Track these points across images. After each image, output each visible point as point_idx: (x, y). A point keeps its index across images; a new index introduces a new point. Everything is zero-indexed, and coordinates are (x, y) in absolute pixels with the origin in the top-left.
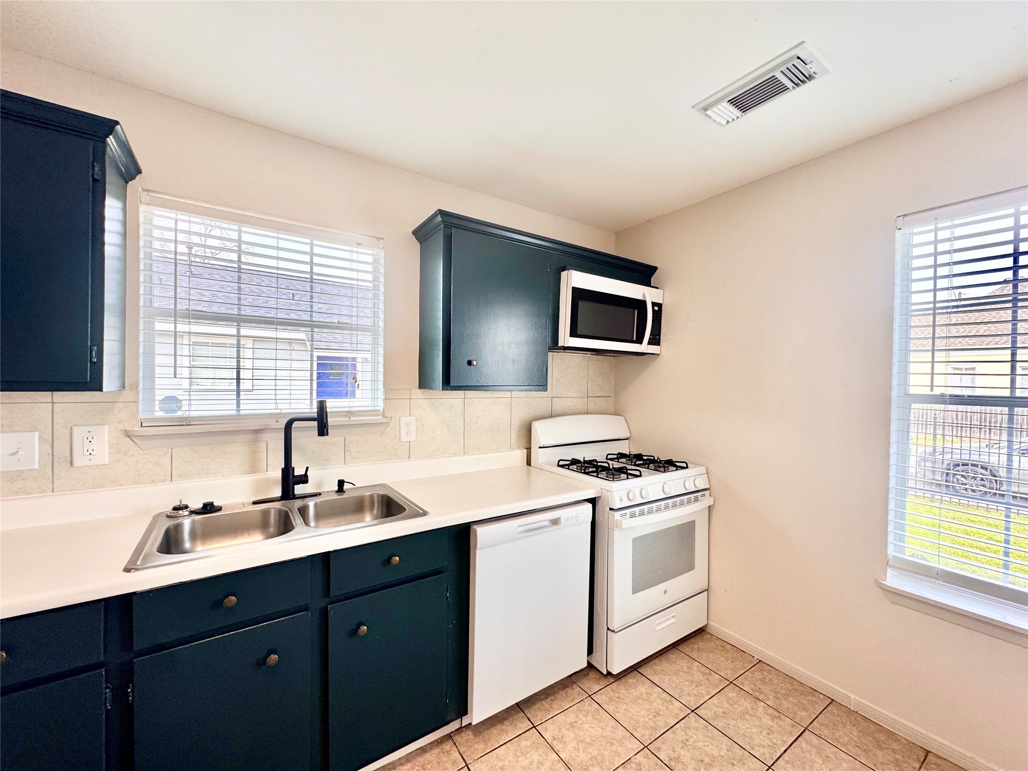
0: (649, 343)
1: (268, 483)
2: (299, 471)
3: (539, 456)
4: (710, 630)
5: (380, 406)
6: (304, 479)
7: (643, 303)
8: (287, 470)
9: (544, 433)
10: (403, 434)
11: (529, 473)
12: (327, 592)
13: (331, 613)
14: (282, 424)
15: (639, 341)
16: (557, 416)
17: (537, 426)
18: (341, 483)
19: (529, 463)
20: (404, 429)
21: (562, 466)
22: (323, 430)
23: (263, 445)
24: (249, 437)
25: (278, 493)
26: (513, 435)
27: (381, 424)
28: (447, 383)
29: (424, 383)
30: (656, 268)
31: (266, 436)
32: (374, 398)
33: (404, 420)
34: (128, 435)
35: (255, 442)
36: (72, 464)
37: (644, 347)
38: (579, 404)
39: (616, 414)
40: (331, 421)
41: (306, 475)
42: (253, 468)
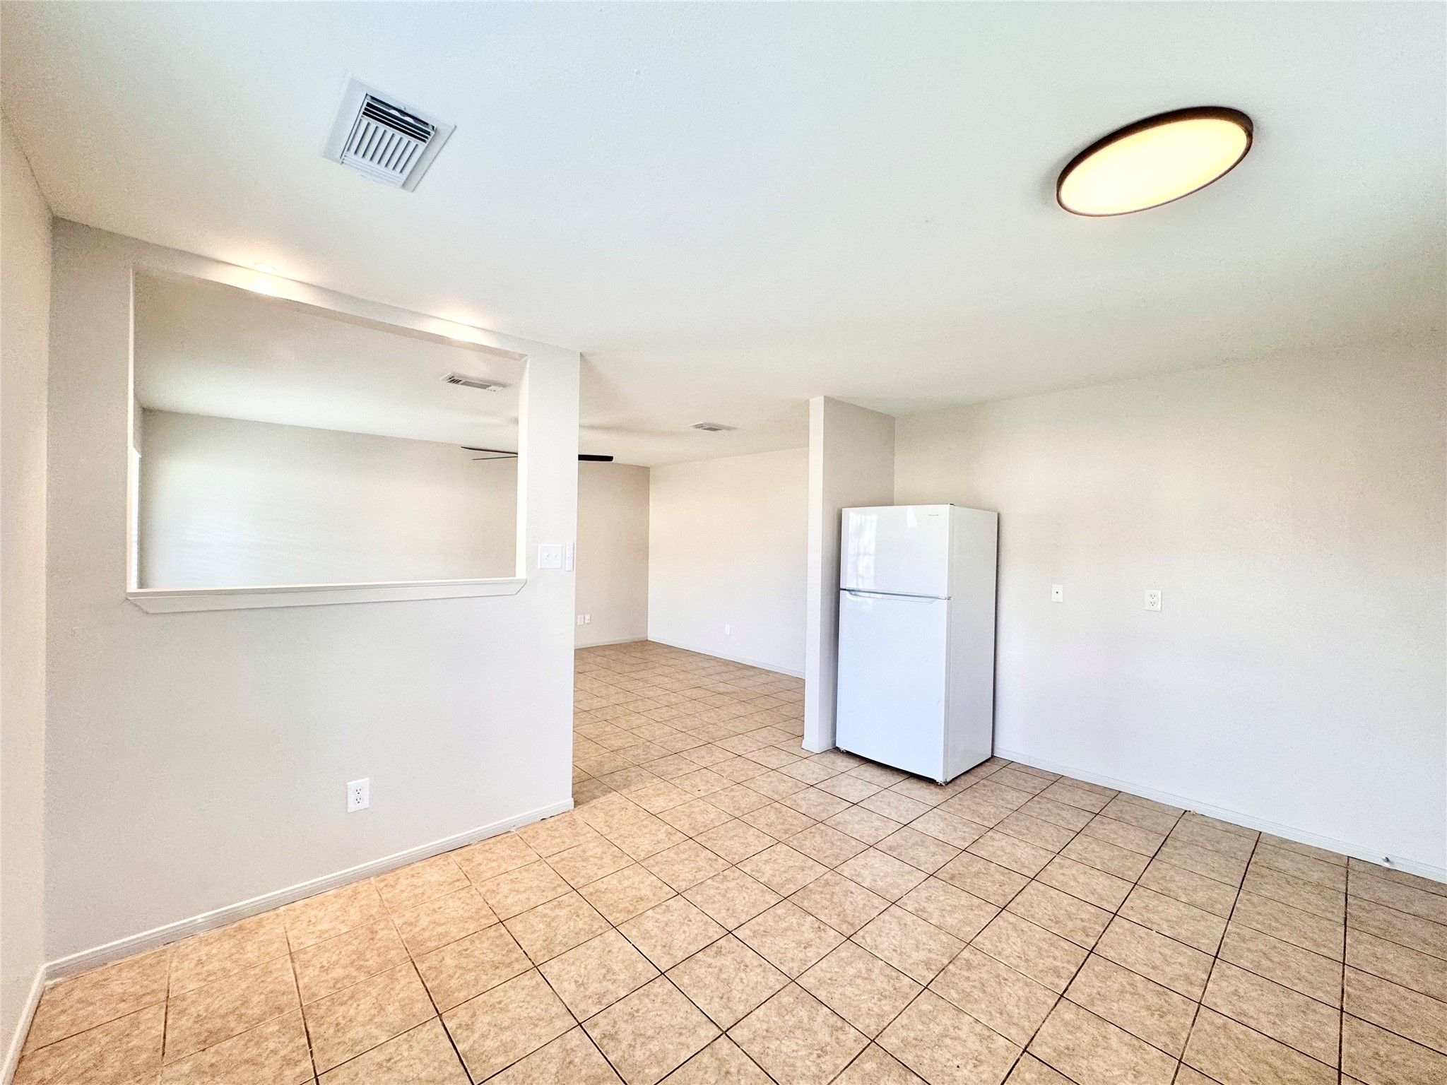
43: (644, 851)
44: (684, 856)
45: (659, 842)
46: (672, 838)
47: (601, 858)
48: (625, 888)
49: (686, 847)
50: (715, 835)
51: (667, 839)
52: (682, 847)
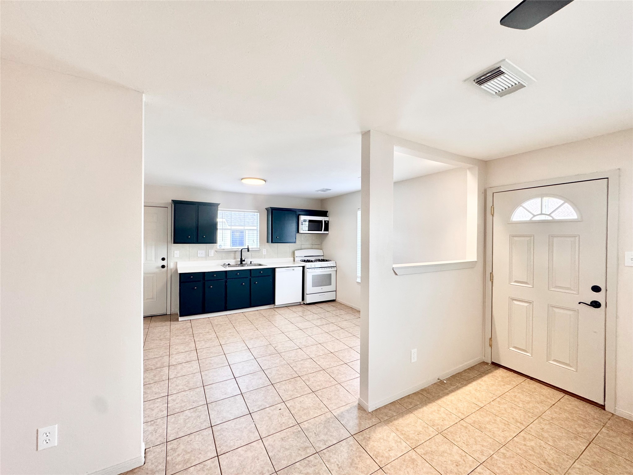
0: (324, 231)
1: (238, 261)
2: (243, 259)
3: (296, 259)
4: (337, 301)
5: (259, 247)
6: (244, 261)
7: (322, 221)
8: (241, 259)
9: (297, 253)
10: (263, 253)
11: (294, 263)
12: (251, 276)
13: (251, 279)
14: (241, 250)
15: (321, 230)
16: (302, 249)
17: (296, 252)
18: (251, 262)
19: (294, 261)
20: (263, 252)
21: (302, 261)
22: (248, 251)
23: (236, 254)
24: (234, 252)
25: (240, 263)
26: (290, 254)
27: (258, 250)
28: (272, 242)
29: (268, 242)
30: (328, 211)
31: (237, 252)
32: (257, 245)
33: (263, 250)
34: (216, 251)
35: (235, 253)
36: (208, 256)
37: (323, 232)
38: (309, 246)
39: (321, 250)
40: (250, 249)
41: (244, 260)
42: (235, 258)
43: (321, 374)
44: (305, 369)
45: (314, 377)
46: (308, 378)
47: (338, 373)
48: (328, 362)
49: (303, 373)
50: (288, 376)
51: (310, 378)
52: (305, 373)
